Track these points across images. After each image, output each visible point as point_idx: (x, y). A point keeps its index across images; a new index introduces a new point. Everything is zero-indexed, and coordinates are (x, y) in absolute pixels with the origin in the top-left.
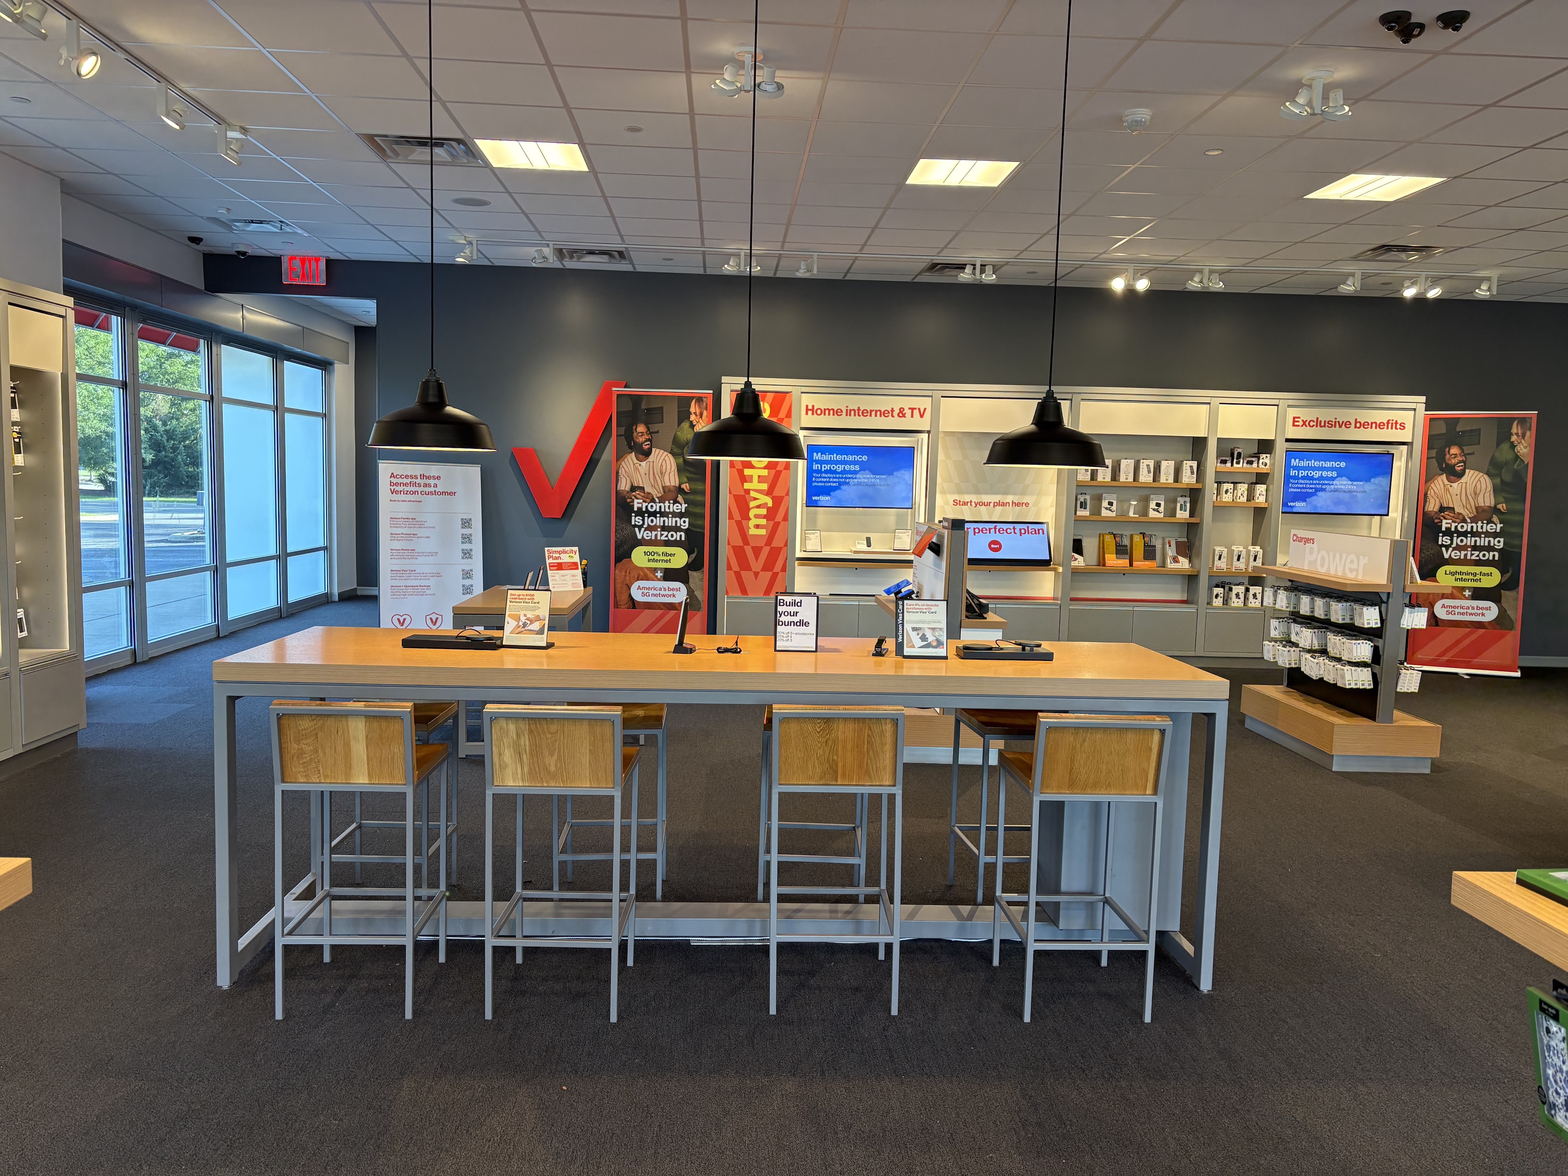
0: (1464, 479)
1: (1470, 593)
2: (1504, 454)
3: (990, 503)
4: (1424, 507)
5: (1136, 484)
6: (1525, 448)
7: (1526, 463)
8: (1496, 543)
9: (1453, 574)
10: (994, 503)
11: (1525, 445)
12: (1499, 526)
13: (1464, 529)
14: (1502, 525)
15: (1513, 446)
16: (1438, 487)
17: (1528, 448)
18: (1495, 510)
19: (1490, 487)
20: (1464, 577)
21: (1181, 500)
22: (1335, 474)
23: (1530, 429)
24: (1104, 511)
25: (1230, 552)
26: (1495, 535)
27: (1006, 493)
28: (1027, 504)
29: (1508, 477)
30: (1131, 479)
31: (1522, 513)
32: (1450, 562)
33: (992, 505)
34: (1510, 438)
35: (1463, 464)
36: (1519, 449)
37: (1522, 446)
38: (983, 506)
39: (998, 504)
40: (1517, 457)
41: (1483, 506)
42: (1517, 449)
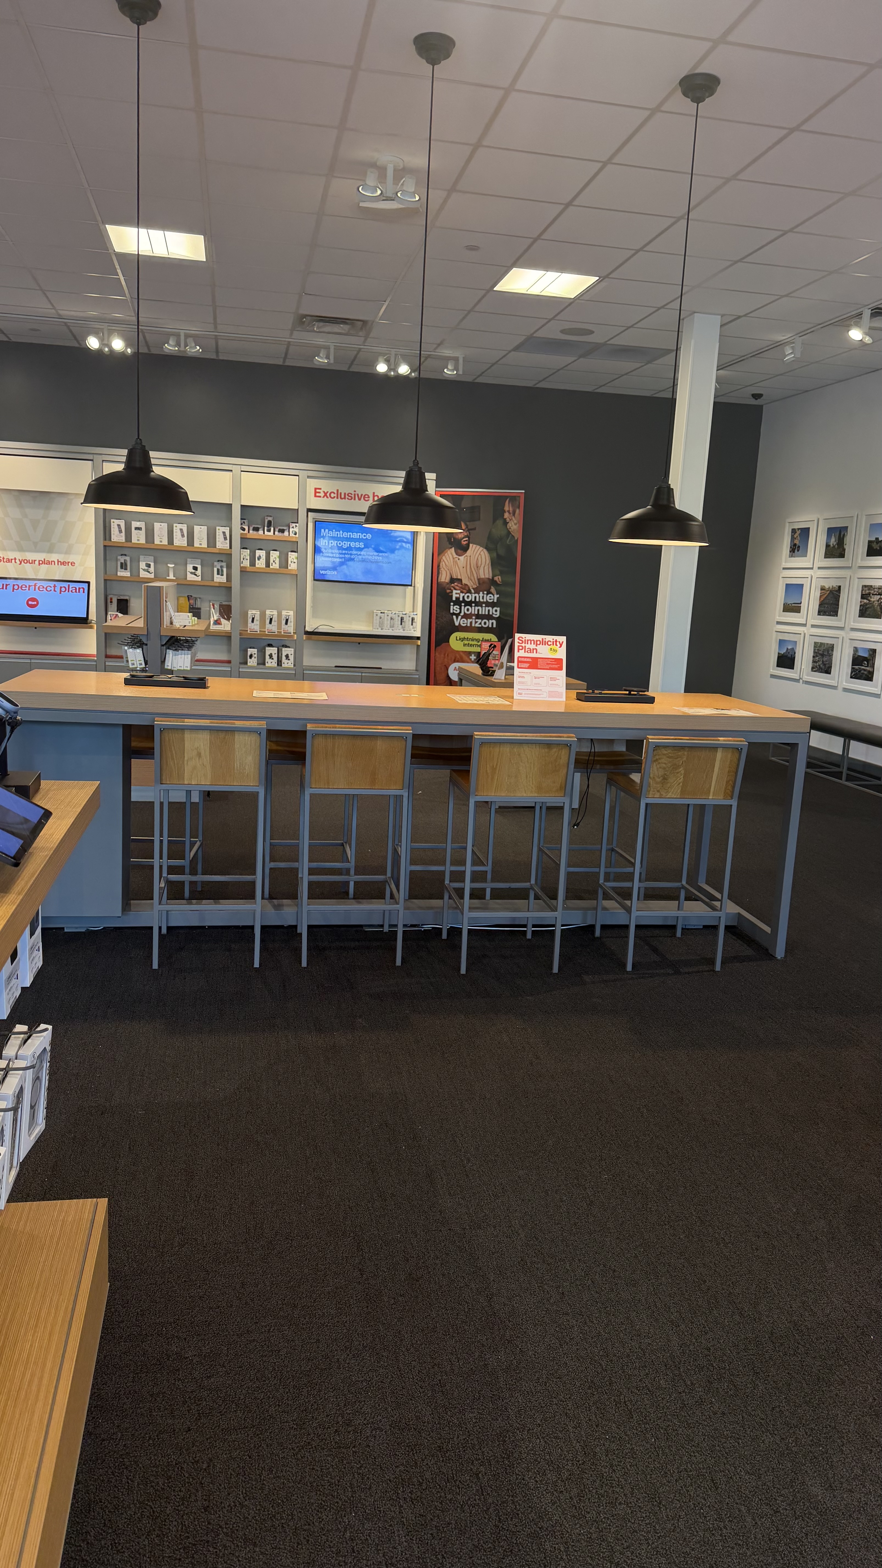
0: (469, 552)
1: (475, 658)
2: (498, 531)
3: (35, 561)
4: (438, 577)
5: (170, 547)
6: (515, 525)
7: (516, 538)
8: (494, 612)
9: (462, 639)
10: (39, 561)
11: (515, 522)
12: (496, 596)
13: (469, 600)
14: (498, 596)
15: (505, 523)
16: (448, 559)
17: (518, 525)
18: (492, 582)
19: (488, 561)
20: (471, 642)
21: (218, 565)
22: (362, 545)
23: (519, 508)
24: (141, 572)
25: (263, 615)
26: (493, 605)
27: (50, 551)
28: (73, 564)
29: (502, 552)
30: (165, 542)
31: (514, 585)
32: (460, 629)
33: (37, 562)
34: (504, 516)
35: (467, 539)
36: (510, 525)
37: (513, 523)
38: (28, 564)
39: (44, 562)
40: (509, 533)
41: (482, 578)
42: (509, 525)
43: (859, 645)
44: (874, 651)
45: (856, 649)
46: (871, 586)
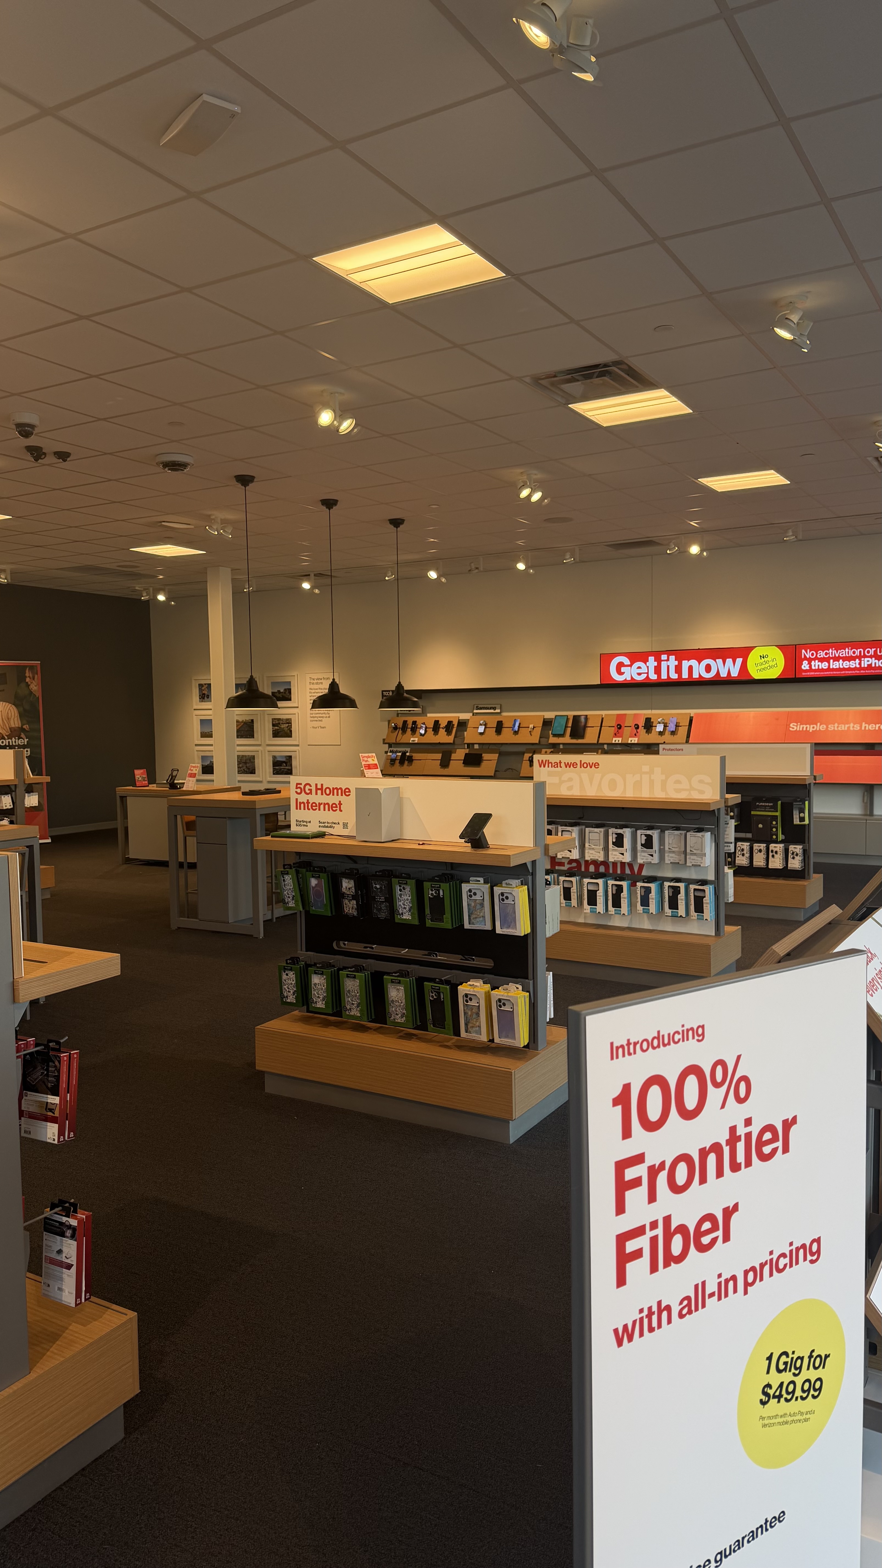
2: (23, 691)
6: (35, 686)
7: (37, 696)
8: (26, 752)
11: (35, 684)
12: (26, 740)
14: (28, 740)
15: (28, 686)
17: (37, 686)
18: (22, 729)
19: (17, 714)
23: (37, 674)
29: (27, 706)
31: (39, 731)
34: (25, 680)
37: (33, 685)
40: (31, 693)
41: (13, 727)
42: (31, 687)
43: (277, 754)
44: (291, 757)
45: (274, 757)
46: (280, 719)
